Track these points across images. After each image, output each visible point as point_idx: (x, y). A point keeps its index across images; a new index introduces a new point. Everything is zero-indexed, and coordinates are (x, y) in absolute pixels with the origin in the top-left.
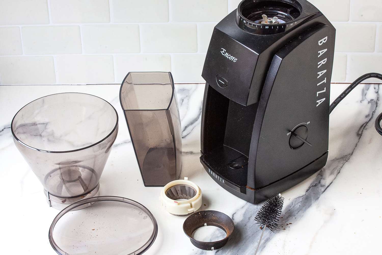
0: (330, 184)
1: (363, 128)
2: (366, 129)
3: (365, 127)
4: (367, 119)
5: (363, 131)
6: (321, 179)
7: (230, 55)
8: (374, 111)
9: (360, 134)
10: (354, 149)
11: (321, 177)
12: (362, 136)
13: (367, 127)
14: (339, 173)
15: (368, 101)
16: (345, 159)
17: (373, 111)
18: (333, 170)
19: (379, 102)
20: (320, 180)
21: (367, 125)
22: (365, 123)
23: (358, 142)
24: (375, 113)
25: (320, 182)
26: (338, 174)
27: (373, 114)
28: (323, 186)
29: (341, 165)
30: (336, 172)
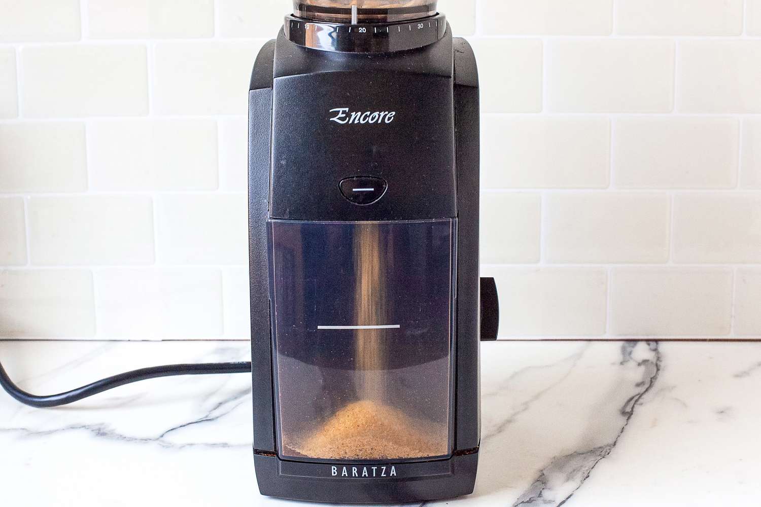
0: (568, 498)
1: (632, 402)
2: (641, 404)
3: (637, 401)
4: (641, 389)
5: (633, 407)
6: (543, 489)
7: (368, 113)
8: (654, 376)
9: (628, 413)
10: (619, 436)
11: (543, 486)
12: (632, 416)
13: (641, 401)
14: (587, 478)
15: (636, 361)
16: (598, 453)
17: (652, 376)
18: (571, 473)
19: (662, 364)
20: (541, 492)
21: (642, 397)
22: (637, 395)
23: (626, 425)
24: (656, 379)
25: (540, 495)
26: (585, 479)
27: (651, 382)
28: (550, 503)
29: (591, 464)
30: (579, 477)
